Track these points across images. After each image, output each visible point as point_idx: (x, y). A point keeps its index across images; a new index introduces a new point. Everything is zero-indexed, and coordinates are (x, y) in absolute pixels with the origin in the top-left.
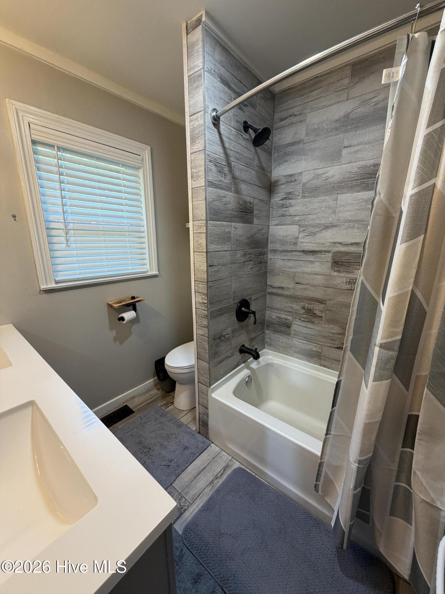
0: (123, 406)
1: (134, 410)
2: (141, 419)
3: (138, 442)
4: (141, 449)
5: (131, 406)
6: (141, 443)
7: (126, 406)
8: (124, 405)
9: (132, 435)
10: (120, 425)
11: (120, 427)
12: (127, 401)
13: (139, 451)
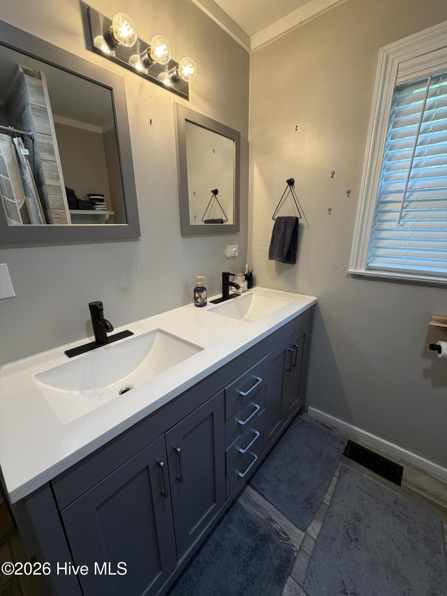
0: (397, 463)
1: (402, 483)
2: (395, 503)
3: (357, 514)
4: (349, 523)
5: (406, 474)
6: (358, 518)
7: (402, 468)
8: (401, 464)
9: (362, 500)
10: (368, 475)
11: (365, 476)
12: (408, 464)
13: (346, 522)
